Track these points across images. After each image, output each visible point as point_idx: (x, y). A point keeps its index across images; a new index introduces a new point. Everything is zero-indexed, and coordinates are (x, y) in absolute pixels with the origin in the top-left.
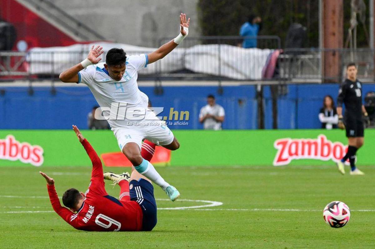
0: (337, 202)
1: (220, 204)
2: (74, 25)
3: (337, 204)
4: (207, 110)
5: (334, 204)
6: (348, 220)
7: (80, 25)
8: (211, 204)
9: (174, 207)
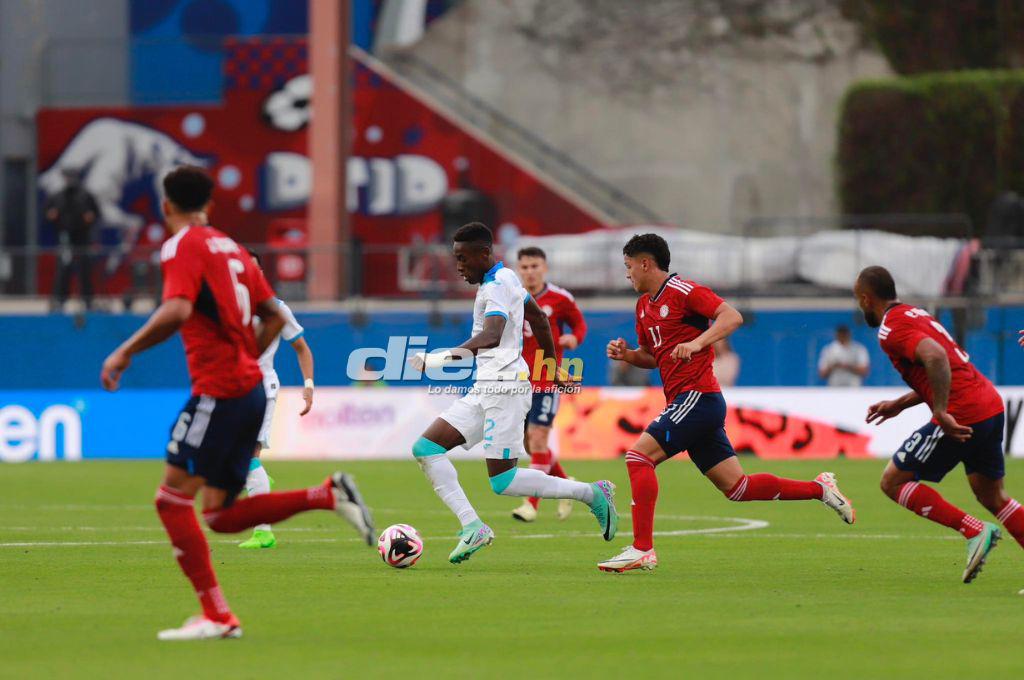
1: (764, 524)
2: (605, 197)
4: (835, 352)
7: (617, 195)
8: (747, 524)
9: (670, 530)
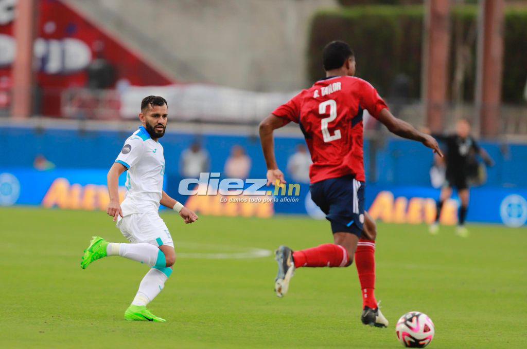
0: (417, 313)
3: (417, 316)
5: (414, 315)
6: (430, 339)
